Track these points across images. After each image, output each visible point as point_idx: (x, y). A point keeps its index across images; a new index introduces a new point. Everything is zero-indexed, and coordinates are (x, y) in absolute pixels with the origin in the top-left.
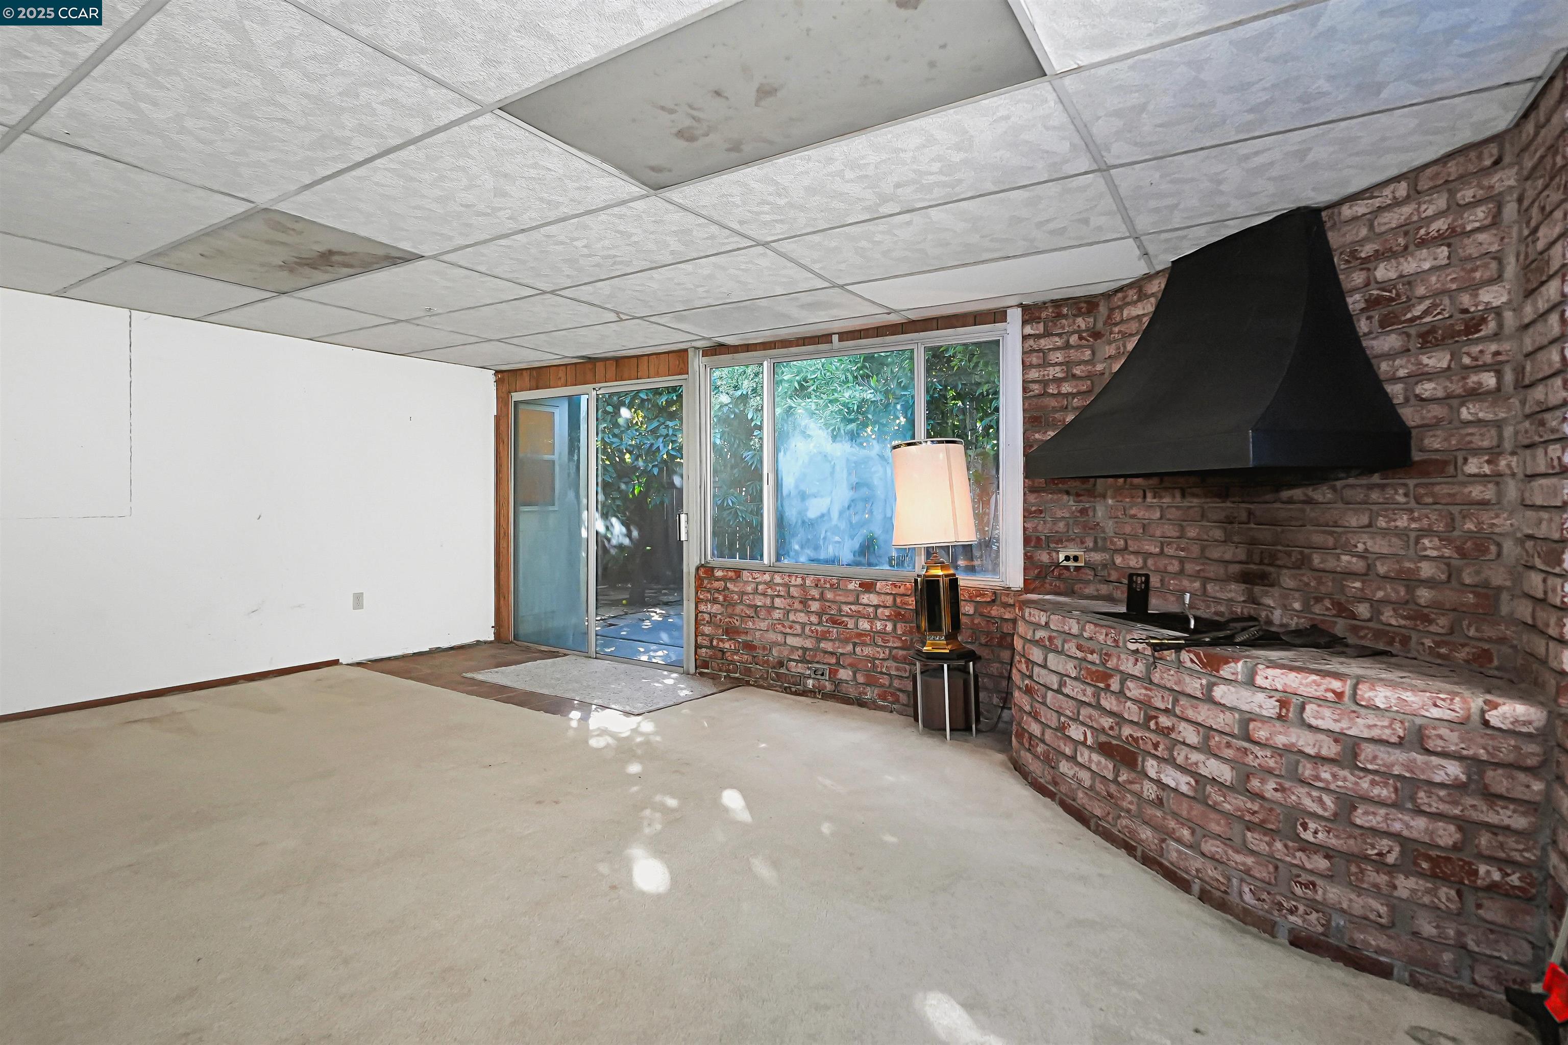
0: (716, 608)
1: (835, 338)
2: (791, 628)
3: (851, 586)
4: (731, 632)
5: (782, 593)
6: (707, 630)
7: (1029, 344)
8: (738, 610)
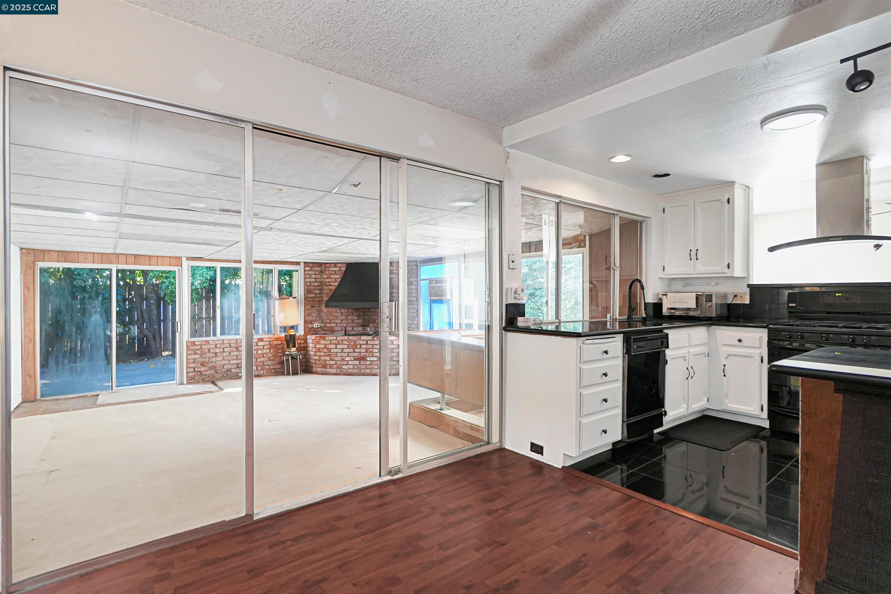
0: (196, 356)
2: (232, 358)
4: (203, 364)
5: (228, 346)
6: (192, 365)
7: (307, 272)
8: (208, 355)
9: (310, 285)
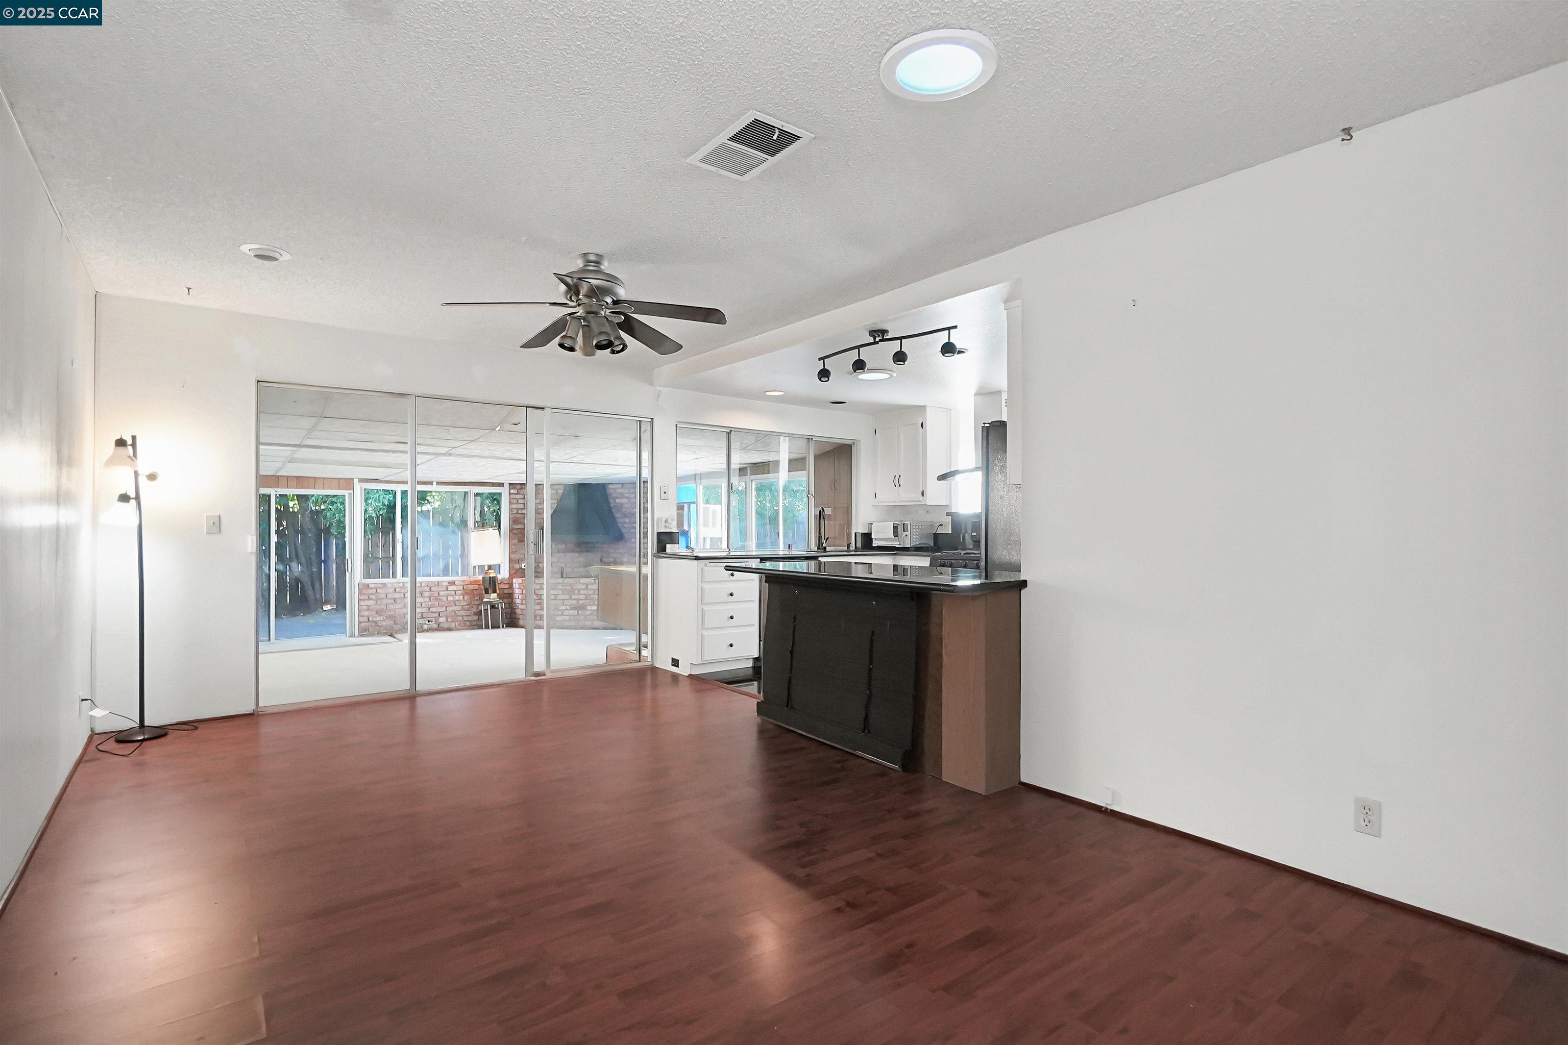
0: (371, 602)
1: (435, 484)
3: (444, 584)
4: (378, 612)
6: (366, 613)
7: (512, 496)
8: (385, 602)
9: (517, 513)
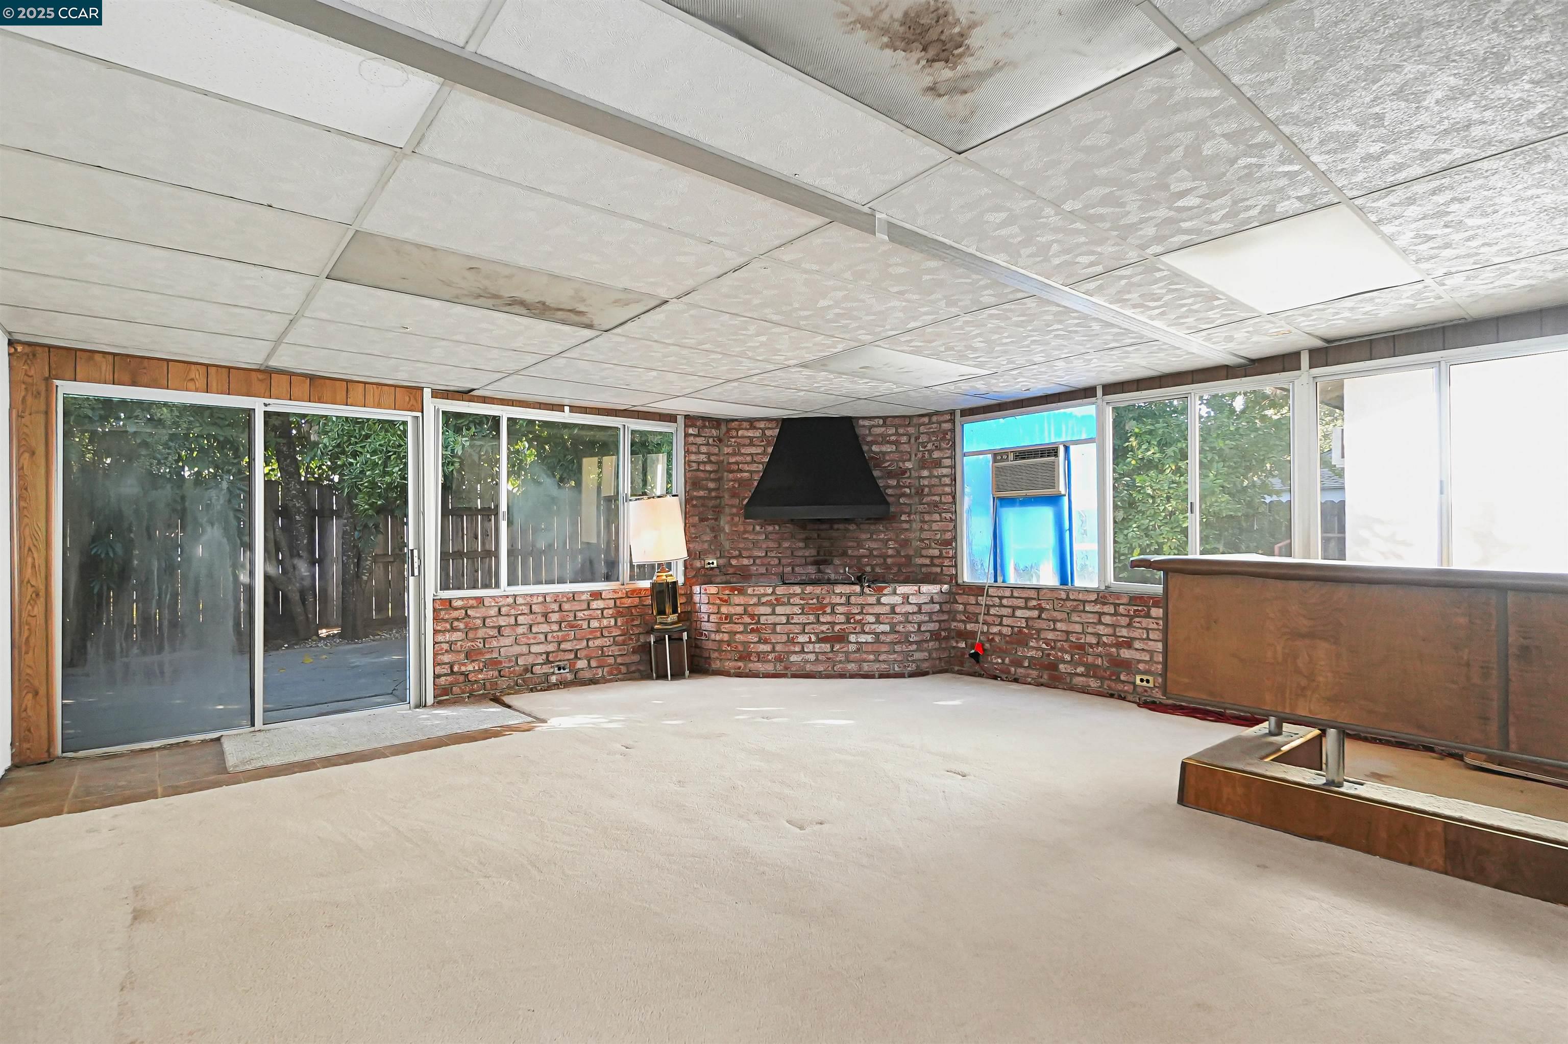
0: (456, 636)
1: (567, 409)
2: (535, 638)
3: (584, 597)
4: (470, 655)
5: (526, 611)
6: (446, 658)
7: (691, 439)
8: (481, 633)
9: (698, 470)
